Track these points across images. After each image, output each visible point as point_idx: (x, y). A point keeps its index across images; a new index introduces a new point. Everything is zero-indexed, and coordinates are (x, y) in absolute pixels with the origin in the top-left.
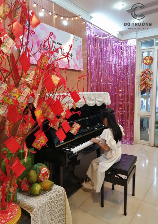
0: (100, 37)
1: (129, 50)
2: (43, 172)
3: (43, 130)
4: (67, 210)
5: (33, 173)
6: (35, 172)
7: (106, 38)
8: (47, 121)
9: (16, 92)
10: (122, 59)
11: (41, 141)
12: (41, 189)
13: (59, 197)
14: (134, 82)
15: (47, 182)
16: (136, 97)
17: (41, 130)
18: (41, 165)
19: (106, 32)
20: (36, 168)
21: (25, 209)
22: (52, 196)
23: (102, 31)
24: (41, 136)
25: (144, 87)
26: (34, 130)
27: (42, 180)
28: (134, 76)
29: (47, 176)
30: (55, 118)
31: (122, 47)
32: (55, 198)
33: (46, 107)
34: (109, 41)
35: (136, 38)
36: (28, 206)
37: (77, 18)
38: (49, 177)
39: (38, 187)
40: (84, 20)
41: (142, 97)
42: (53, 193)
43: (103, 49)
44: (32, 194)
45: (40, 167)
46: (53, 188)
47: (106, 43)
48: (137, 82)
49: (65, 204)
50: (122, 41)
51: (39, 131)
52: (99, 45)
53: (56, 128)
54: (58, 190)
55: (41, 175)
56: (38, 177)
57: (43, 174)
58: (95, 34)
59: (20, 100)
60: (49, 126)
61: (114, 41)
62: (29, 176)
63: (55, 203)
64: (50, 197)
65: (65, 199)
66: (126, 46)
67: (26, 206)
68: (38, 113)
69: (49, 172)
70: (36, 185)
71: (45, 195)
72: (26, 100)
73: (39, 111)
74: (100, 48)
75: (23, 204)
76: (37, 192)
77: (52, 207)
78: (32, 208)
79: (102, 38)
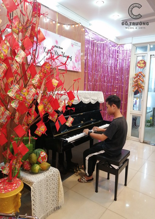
0: (97, 42)
1: (125, 54)
2: (42, 156)
3: (43, 121)
4: (60, 187)
5: (34, 156)
6: (36, 155)
7: (103, 42)
8: (47, 114)
9: (25, 91)
10: (118, 61)
11: (42, 129)
12: (40, 169)
13: (54, 176)
14: (128, 83)
15: (45, 164)
16: (129, 97)
17: (42, 121)
18: (40, 150)
19: (104, 37)
20: (37, 152)
21: (26, 183)
22: (48, 175)
23: (100, 36)
24: (42, 125)
25: (137, 88)
26: (36, 120)
27: (41, 162)
28: (128, 78)
29: (46, 159)
30: (53, 112)
31: (119, 50)
32: (50, 176)
33: (47, 103)
34: (106, 45)
35: (131, 43)
36: (29, 181)
37: (77, 25)
38: (46, 160)
39: (37, 167)
40: (83, 27)
41: (134, 97)
42: (49, 173)
43: (101, 53)
44: (33, 173)
45: (40, 152)
46: (50, 169)
47: (104, 47)
48: (131, 84)
49: (59, 183)
50: (119, 45)
51: (40, 122)
52: (96, 49)
53: (54, 120)
54: (54, 171)
55: (40, 158)
56: (38, 159)
57: (42, 157)
58: (93, 39)
59: (28, 97)
60: (48, 119)
61: (111, 45)
62: (31, 158)
63: (50, 181)
64: (47, 175)
65: (59, 179)
66: (122, 50)
67: (28, 181)
68: (40, 108)
69: (47, 156)
70: (36, 165)
71: (43, 174)
72: (32, 98)
73: (41, 106)
74: (97, 51)
75: (25, 180)
76: (37, 171)
77: (48, 184)
78: (32, 182)
79: (100, 43)
